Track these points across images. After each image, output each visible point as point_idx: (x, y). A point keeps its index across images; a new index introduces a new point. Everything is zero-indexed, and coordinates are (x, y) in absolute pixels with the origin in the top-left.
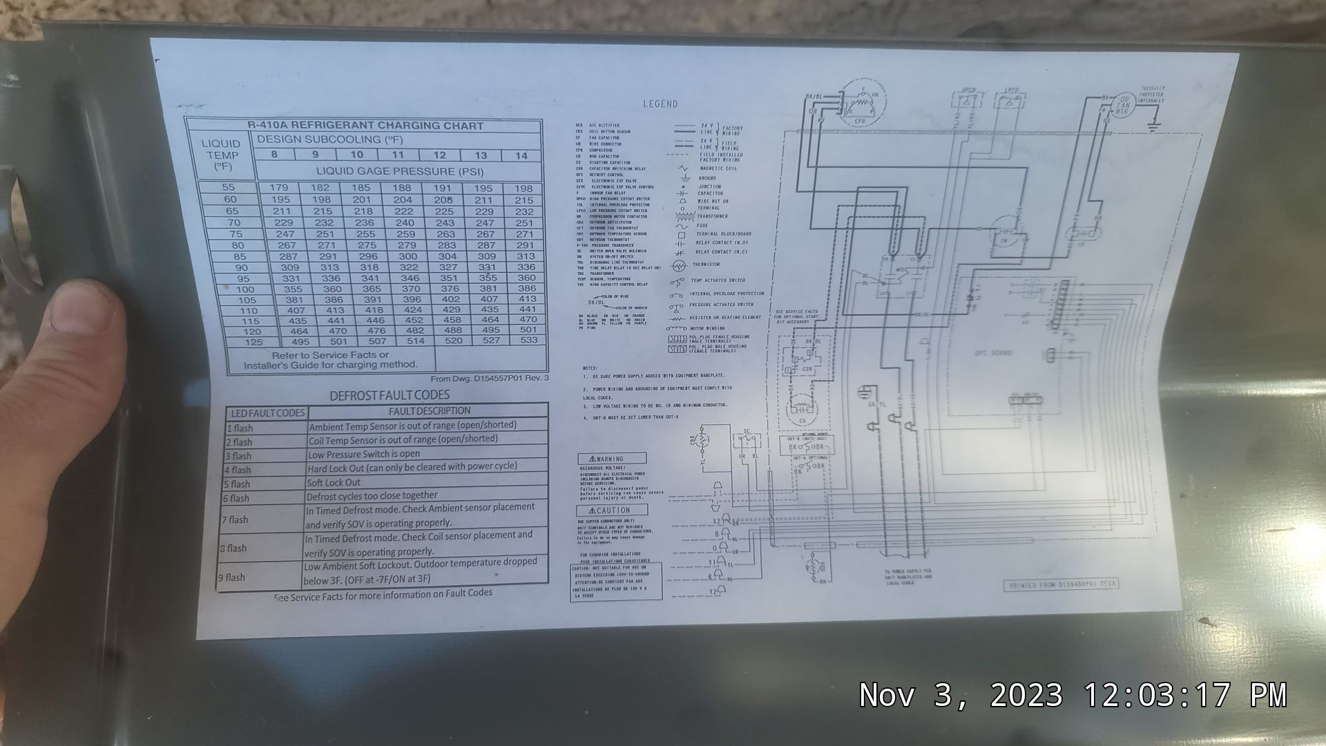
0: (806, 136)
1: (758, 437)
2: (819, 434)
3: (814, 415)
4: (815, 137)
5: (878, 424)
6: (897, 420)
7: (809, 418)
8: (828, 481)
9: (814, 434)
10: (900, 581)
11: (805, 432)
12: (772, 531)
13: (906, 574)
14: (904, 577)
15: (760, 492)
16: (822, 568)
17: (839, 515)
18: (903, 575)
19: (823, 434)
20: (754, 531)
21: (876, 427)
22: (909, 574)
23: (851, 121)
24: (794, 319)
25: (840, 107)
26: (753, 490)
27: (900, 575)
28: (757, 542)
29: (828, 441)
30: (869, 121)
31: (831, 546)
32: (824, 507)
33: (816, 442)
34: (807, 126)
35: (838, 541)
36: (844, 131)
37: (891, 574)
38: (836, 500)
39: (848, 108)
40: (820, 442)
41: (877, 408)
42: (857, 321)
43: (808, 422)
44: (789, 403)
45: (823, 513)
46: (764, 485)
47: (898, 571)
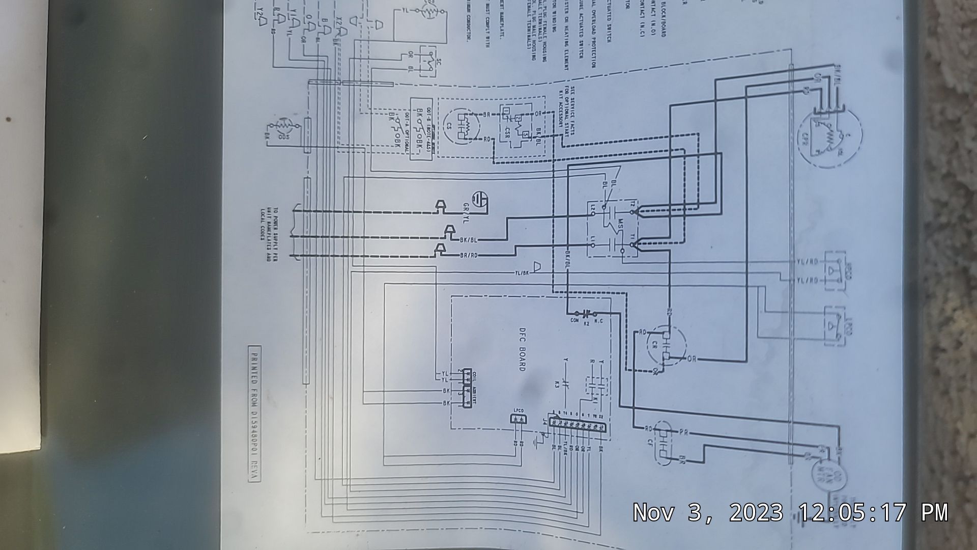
0: (785, 77)
1: (432, 73)
2: (433, 144)
3: (455, 140)
4: (785, 88)
5: (444, 213)
6: (448, 235)
7: (453, 134)
8: (380, 149)
9: (433, 138)
10: (265, 224)
11: (436, 128)
12: (325, 82)
13: (273, 231)
14: (269, 229)
15: (370, 71)
16: (282, 136)
17: (342, 159)
18: (272, 229)
19: (433, 148)
20: (326, 62)
21: (441, 210)
22: (272, 236)
23: (806, 129)
24: (564, 109)
25: (822, 111)
26: (373, 63)
27: (272, 224)
28: (314, 64)
29: (425, 153)
30: (806, 150)
31: (306, 148)
32: (351, 143)
33: (425, 139)
34: (798, 75)
35: (312, 157)
36: (792, 123)
37: (273, 214)
38: (359, 157)
39: (823, 121)
40: (424, 144)
41: (462, 213)
42: (561, 183)
43: (448, 132)
44: (469, 112)
45: (344, 141)
46: (378, 76)
47: (276, 223)
